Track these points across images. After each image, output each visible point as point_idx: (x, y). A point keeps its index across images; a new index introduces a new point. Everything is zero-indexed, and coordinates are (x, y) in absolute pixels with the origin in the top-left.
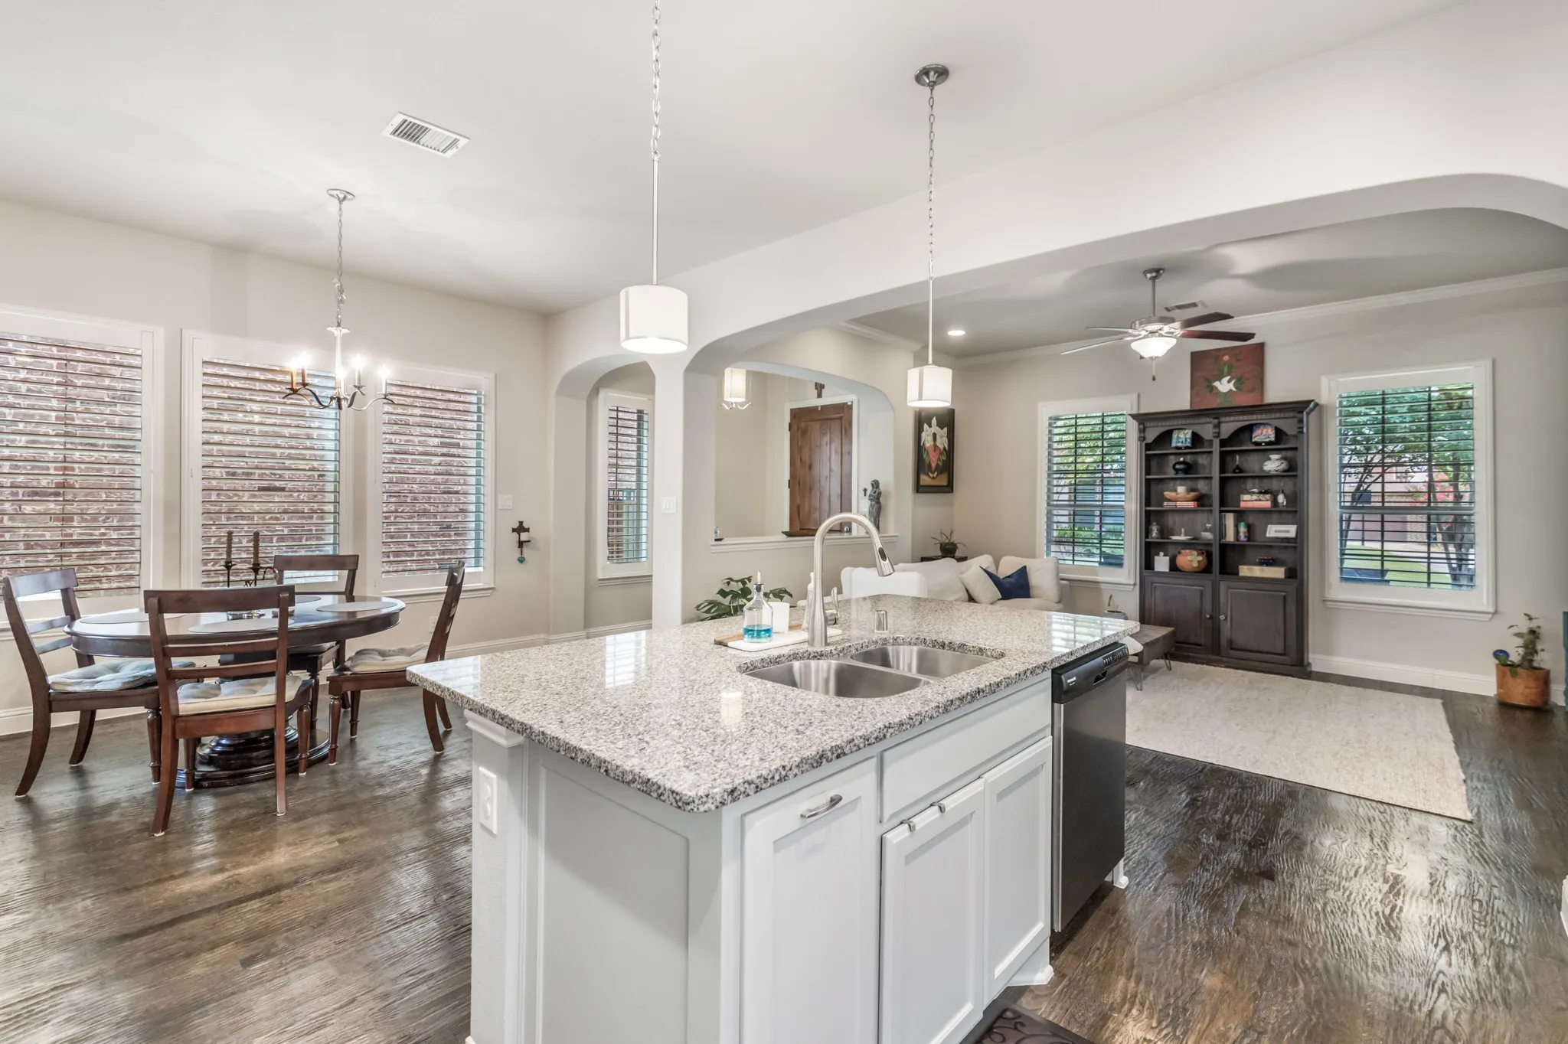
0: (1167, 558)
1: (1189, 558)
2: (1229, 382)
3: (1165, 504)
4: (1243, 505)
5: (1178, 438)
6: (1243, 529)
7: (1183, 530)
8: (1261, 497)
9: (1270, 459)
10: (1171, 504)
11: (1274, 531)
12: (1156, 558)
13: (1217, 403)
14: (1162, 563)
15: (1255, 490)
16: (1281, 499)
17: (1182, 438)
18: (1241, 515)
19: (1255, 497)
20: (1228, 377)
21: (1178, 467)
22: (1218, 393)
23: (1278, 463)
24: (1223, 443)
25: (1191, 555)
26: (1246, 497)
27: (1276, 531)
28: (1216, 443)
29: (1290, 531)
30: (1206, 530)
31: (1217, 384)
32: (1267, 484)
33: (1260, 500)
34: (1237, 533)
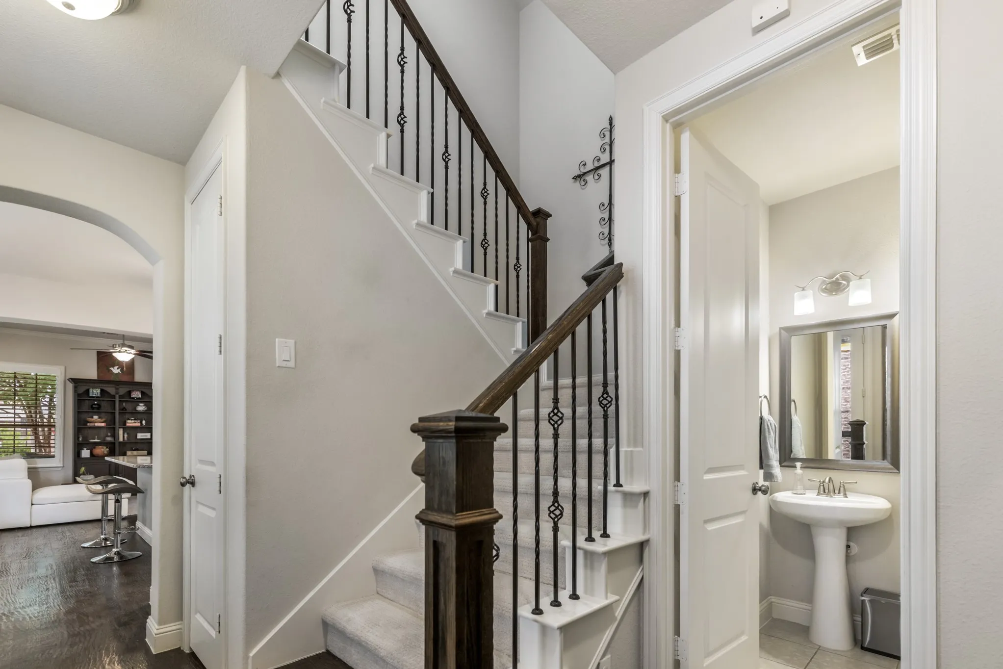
0: (89, 451)
1: (102, 450)
2: (118, 369)
3: (88, 424)
4: (128, 425)
5: (93, 392)
6: (126, 436)
7: (96, 437)
8: (136, 421)
9: (139, 405)
10: (92, 424)
11: (140, 436)
12: (83, 451)
13: (112, 378)
14: (85, 453)
15: (133, 418)
16: (144, 422)
17: (95, 392)
18: (126, 429)
19: (133, 421)
20: (117, 367)
21: (94, 406)
22: (112, 373)
23: (144, 407)
24: (120, 397)
25: (103, 448)
26: (129, 421)
27: (141, 436)
28: (117, 396)
29: (148, 436)
30: (108, 436)
31: (112, 369)
32: (139, 416)
33: (135, 423)
34: (124, 437)
